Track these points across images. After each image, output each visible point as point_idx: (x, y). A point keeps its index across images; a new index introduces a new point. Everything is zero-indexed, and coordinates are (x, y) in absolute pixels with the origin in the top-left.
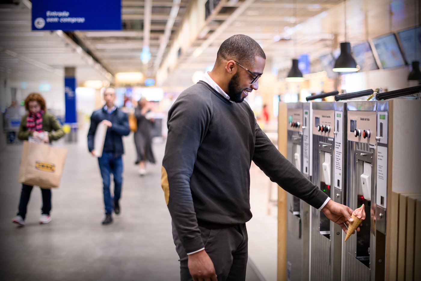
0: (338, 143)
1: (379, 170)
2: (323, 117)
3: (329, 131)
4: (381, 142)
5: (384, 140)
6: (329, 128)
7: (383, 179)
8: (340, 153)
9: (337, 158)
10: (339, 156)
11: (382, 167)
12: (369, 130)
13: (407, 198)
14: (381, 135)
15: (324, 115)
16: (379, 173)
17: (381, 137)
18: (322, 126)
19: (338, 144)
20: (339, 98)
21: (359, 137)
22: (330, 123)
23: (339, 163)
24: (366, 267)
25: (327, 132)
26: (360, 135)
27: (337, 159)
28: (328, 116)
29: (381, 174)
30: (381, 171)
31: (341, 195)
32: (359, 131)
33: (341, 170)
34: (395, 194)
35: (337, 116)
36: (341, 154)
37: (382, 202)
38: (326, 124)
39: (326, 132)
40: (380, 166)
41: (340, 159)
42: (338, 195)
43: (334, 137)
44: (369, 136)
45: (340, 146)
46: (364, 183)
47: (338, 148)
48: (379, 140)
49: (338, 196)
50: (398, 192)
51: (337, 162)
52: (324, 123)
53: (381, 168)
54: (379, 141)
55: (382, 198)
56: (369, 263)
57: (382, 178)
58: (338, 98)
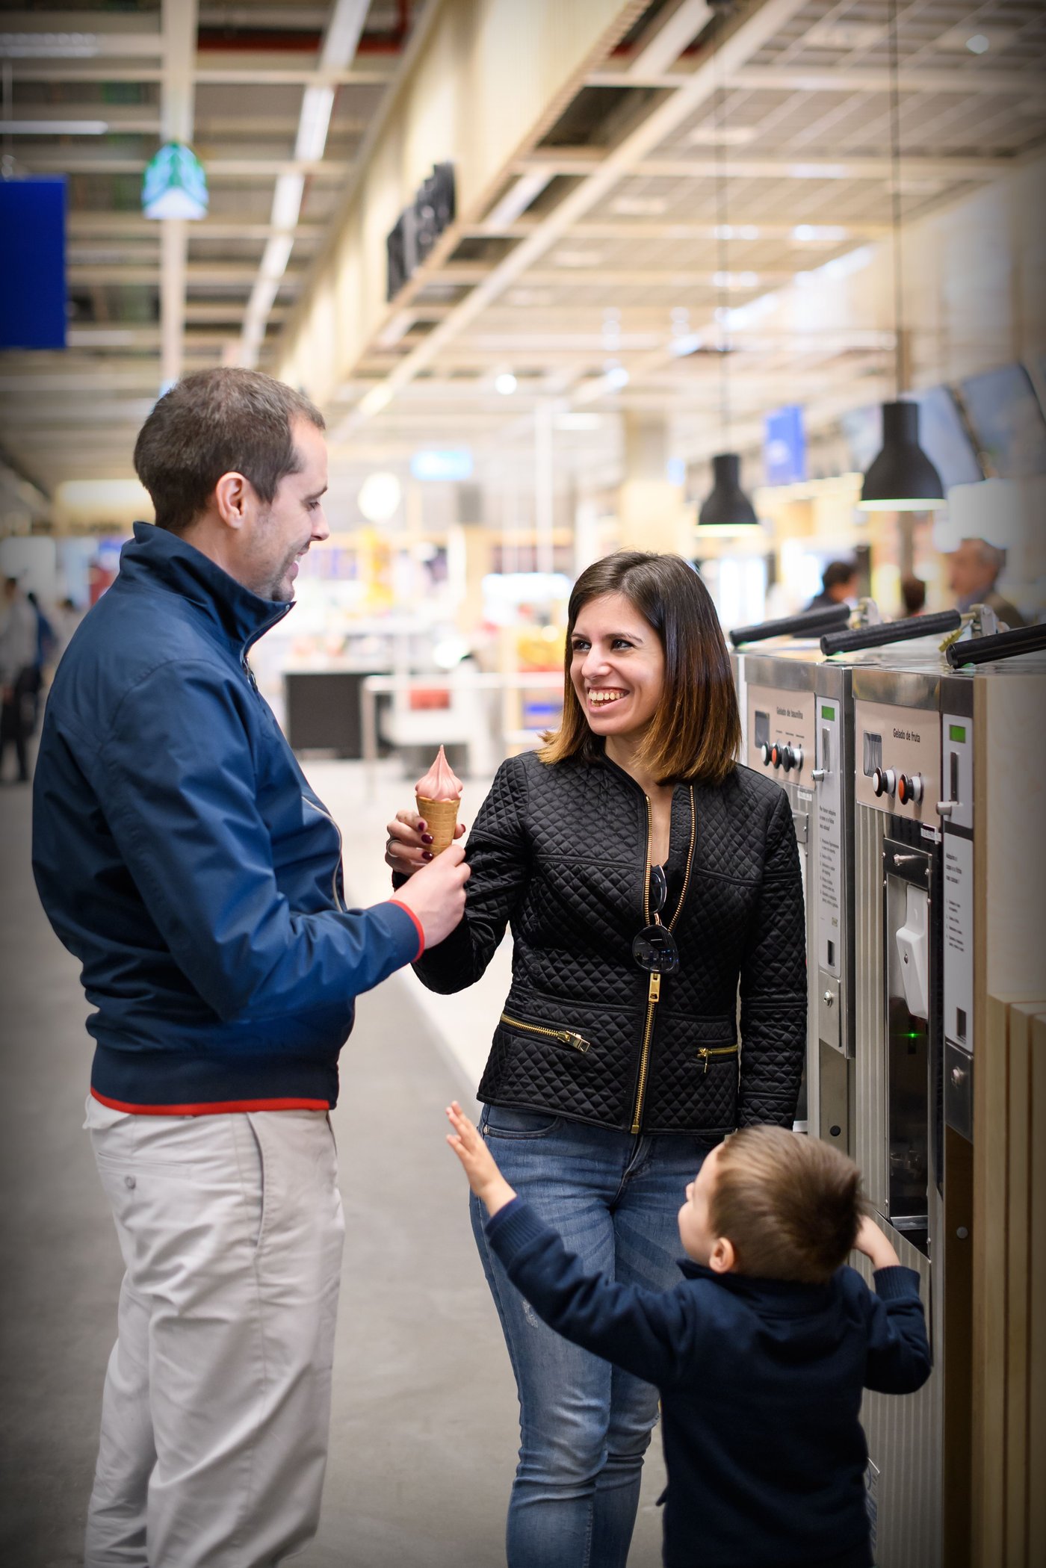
0: (825, 811)
1: (951, 919)
2: (781, 712)
3: (798, 766)
4: (955, 820)
5: (962, 816)
6: (797, 755)
7: (962, 950)
8: (833, 848)
9: (824, 865)
10: (830, 859)
11: (959, 906)
12: (920, 775)
13: (1031, 1019)
14: (955, 797)
15: (782, 707)
16: (951, 928)
17: (954, 804)
18: (776, 747)
19: (827, 816)
20: (837, 645)
21: (889, 797)
22: (803, 737)
23: (831, 883)
24: (919, 1253)
25: (792, 769)
26: (892, 790)
27: (826, 869)
28: (796, 711)
29: (954, 930)
30: (957, 921)
31: (838, 994)
32: (890, 777)
33: (837, 906)
34: (995, 1002)
35: (823, 717)
36: (838, 851)
37: (961, 1031)
38: (790, 738)
39: (787, 770)
40: (953, 904)
41: (833, 869)
42: (828, 995)
43: (816, 788)
44: (917, 795)
45: (832, 822)
46: (906, 961)
47: (828, 829)
48: (949, 812)
49: (830, 1001)
50: (1004, 998)
51: (825, 880)
52: (784, 733)
53: (954, 910)
54: (950, 815)
55: (961, 1015)
56: (927, 1238)
57: (958, 945)
58: (831, 646)
